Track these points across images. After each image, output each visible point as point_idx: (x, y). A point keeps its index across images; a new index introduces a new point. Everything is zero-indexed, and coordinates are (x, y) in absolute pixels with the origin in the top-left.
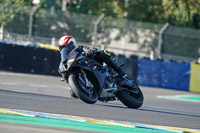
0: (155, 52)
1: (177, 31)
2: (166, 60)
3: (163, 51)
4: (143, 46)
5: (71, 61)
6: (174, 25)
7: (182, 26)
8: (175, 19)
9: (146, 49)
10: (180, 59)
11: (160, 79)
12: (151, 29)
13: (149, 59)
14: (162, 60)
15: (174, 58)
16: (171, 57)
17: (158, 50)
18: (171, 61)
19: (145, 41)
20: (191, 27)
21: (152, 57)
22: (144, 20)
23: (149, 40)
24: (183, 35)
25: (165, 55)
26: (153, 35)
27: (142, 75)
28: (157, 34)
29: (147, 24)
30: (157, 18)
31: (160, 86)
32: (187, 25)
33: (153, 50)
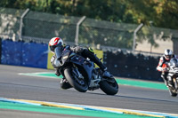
0: (17, 35)
1: (37, 16)
2: (27, 42)
3: (23, 34)
4: (6, 29)
5: (65, 57)
6: (33, 10)
7: (41, 11)
8: (35, 5)
9: (9, 32)
10: (39, 41)
11: (21, 58)
12: (14, 14)
13: (11, 40)
14: (23, 41)
15: (34, 39)
16: (31, 39)
17: (19, 33)
18: (31, 42)
19: (8, 25)
20: (49, 12)
21: (14, 39)
22: (7, 7)
23: (11, 23)
24: (42, 19)
25: (25, 37)
26: (15, 19)
27: (5, 55)
28: (18, 18)
29: (10, 10)
30: (18, 4)
31: (21, 65)
32: (45, 10)
33: (15, 32)
